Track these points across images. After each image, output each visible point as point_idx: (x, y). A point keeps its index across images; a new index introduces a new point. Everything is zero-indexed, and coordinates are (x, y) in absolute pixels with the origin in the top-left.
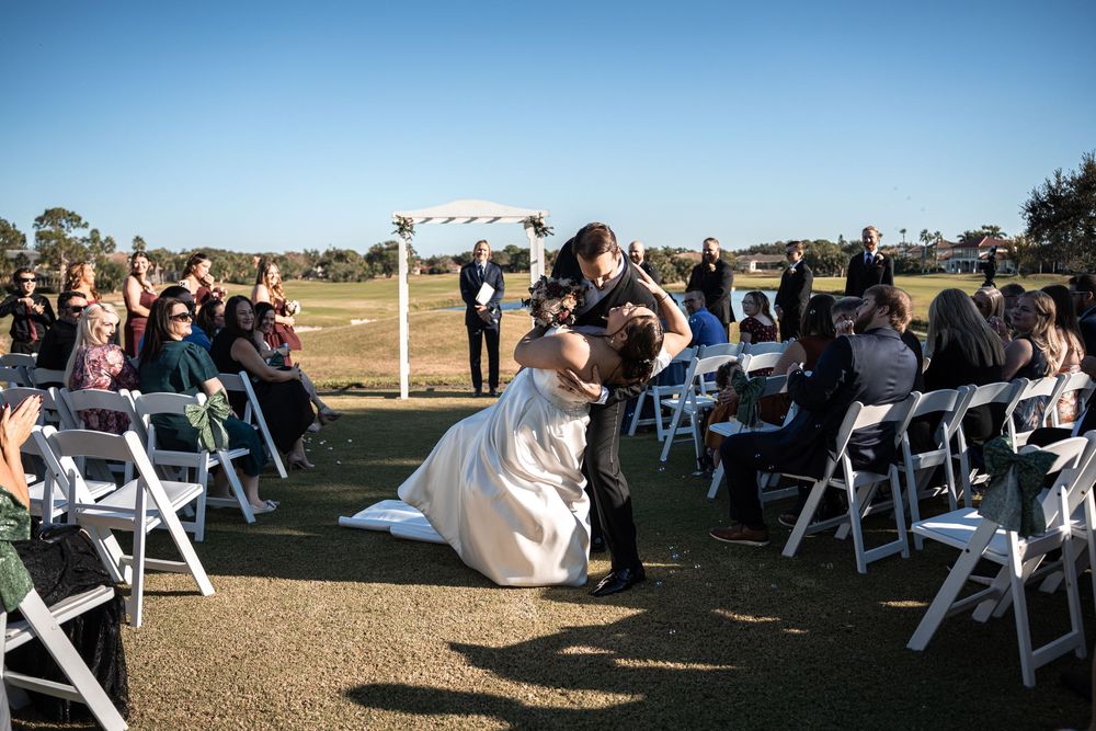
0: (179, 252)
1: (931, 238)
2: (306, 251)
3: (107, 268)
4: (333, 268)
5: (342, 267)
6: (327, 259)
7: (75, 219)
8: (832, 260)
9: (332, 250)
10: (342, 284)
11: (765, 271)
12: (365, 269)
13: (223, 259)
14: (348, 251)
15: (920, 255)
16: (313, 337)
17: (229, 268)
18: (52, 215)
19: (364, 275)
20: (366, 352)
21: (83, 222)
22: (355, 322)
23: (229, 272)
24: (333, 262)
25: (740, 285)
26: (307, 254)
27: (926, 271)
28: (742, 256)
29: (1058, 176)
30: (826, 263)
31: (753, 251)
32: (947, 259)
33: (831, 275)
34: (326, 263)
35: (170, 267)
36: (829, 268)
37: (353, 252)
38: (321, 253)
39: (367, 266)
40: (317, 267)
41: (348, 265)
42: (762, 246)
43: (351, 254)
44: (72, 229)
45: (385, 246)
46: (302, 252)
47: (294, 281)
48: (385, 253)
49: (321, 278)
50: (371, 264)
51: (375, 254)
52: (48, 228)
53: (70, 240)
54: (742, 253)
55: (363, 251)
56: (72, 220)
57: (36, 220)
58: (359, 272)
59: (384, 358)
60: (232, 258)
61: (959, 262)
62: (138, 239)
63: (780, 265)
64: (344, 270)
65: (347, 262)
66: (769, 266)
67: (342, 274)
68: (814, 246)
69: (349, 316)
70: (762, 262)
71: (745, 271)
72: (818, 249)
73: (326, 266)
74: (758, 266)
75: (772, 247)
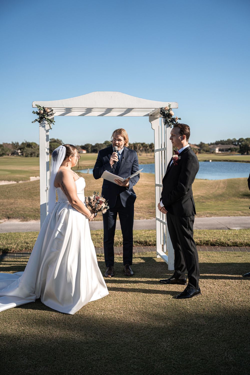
2: (13, 143)
4: (25, 150)
5: (30, 150)
6: (23, 146)
9: (25, 142)
10: (30, 158)
11: (223, 152)
14: (32, 143)
16: (7, 188)
20: (35, 197)
22: (32, 179)
24: (26, 148)
25: (213, 159)
26: (13, 144)
28: (212, 146)
31: (217, 143)
34: (22, 148)
37: (35, 143)
38: (20, 144)
40: (18, 150)
41: (33, 149)
42: (221, 141)
43: (34, 144)
46: (11, 143)
47: (7, 156)
49: (20, 155)
54: (212, 144)
63: (230, 149)
64: (31, 152)
65: (32, 148)
66: (224, 150)
67: (30, 153)
68: (246, 140)
69: (31, 175)
70: (221, 148)
71: (213, 152)
72: (248, 142)
73: (22, 150)
74: (219, 150)
75: (226, 141)
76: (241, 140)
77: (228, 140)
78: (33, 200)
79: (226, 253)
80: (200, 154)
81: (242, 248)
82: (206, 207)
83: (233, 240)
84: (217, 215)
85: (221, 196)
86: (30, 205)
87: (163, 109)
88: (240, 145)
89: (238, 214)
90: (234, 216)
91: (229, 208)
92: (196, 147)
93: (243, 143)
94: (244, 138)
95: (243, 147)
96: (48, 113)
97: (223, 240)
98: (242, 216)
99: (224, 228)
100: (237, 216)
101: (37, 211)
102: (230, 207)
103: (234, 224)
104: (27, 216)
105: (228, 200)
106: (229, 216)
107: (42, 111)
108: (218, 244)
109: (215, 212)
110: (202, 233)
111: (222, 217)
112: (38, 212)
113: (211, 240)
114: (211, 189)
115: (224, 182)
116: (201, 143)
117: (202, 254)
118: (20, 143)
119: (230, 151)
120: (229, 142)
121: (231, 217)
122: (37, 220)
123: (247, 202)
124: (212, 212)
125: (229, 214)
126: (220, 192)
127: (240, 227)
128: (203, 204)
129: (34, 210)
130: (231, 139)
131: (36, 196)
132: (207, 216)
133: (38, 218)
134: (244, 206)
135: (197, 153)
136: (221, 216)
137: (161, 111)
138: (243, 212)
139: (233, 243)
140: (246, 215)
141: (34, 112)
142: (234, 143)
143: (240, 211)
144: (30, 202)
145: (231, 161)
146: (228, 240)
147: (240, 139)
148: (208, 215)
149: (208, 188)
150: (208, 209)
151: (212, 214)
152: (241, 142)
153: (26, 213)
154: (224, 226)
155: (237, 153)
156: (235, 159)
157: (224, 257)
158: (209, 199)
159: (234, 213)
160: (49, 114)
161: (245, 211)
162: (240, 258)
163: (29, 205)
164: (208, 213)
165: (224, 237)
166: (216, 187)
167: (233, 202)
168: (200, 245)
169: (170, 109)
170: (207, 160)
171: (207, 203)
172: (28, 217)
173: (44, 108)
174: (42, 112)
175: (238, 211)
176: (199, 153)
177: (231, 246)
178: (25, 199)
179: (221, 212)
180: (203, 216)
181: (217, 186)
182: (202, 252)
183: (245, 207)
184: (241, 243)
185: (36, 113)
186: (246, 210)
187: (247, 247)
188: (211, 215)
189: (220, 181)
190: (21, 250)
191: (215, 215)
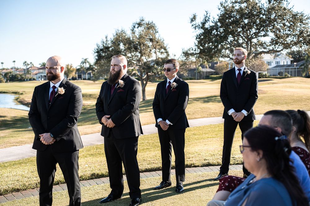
1: (28, 65)
15: (23, 73)
27: (27, 80)
29: (106, 38)
32: (36, 74)
61: (41, 76)
187: (14, 193)
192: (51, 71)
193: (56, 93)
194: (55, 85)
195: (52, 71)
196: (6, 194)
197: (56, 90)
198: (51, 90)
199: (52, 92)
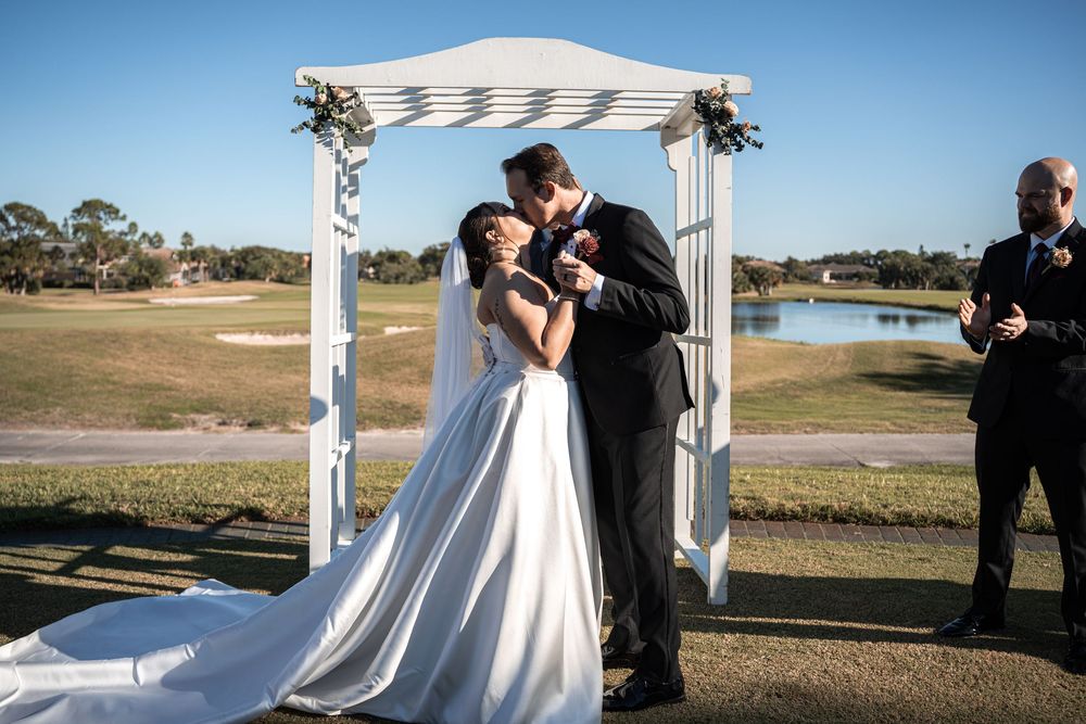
0: (228, 249)
3: (145, 264)
4: (384, 268)
5: (394, 268)
6: (379, 259)
7: (113, 211)
8: (917, 272)
9: (384, 250)
10: (393, 286)
11: (840, 282)
12: (418, 271)
13: (270, 256)
14: (400, 253)
17: (275, 267)
18: (90, 207)
19: (415, 277)
20: (389, 374)
21: (121, 214)
22: (390, 331)
23: (275, 270)
24: (386, 262)
25: (817, 296)
26: (358, 254)
28: (815, 266)
30: (909, 274)
31: (827, 261)
33: (915, 288)
34: (377, 264)
35: (215, 265)
36: (912, 279)
37: (406, 253)
39: (420, 267)
40: (368, 267)
41: (400, 267)
42: (836, 255)
43: (403, 255)
44: (110, 221)
45: (439, 248)
48: (438, 254)
49: (373, 279)
50: (423, 266)
51: (428, 255)
52: (85, 220)
53: (107, 233)
54: (814, 262)
55: (416, 253)
56: (110, 213)
57: (74, 211)
58: (411, 273)
59: (410, 382)
60: (279, 257)
62: (186, 235)
63: (855, 275)
64: (396, 271)
65: (399, 263)
66: (844, 277)
67: (394, 276)
68: (893, 256)
69: (387, 322)
70: (836, 272)
71: (818, 281)
72: (898, 260)
73: (377, 267)
74: (832, 277)
75: (847, 257)
76: (882, 256)
77: (852, 254)
78: (383, 380)
79: (883, 548)
80: (786, 285)
81: (927, 530)
82: (802, 410)
83: (899, 506)
84: (833, 429)
85: (840, 381)
86: (376, 393)
87: (704, 95)
88: (880, 268)
89: (883, 429)
90: (874, 432)
91: (861, 413)
92: (777, 268)
93: (887, 261)
94: (890, 250)
95: (886, 271)
96: (343, 101)
97: (869, 506)
98: (894, 432)
99: (849, 461)
100: (881, 432)
101: (390, 406)
102: (863, 410)
103: (874, 453)
104: (365, 418)
105: (856, 393)
106: (861, 433)
107: (324, 95)
108: (856, 516)
109: (825, 420)
110: (804, 481)
111: (844, 435)
112: (392, 409)
113: (836, 505)
114: (816, 364)
115: (847, 349)
116: (790, 258)
117: (811, 548)
118: (373, 253)
119: (856, 279)
120: (855, 258)
121: (866, 434)
122: (388, 428)
123: (901, 399)
124: (819, 421)
125: (861, 429)
126: (836, 372)
127: (890, 460)
128: (796, 400)
129: (383, 404)
130: (860, 251)
131: (390, 370)
132: (806, 432)
133: (391, 424)
134: (897, 408)
135: (781, 282)
136: (842, 431)
137: (697, 102)
138: (895, 424)
139: (899, 514)
140: (902, 430)
141: (298, 100)
142: (866, 261)
143: (888, 420)
144: (376, 386)
145: (858, 302)
146: (885, 506)
147: (880, 252)
148: (808, 429)
149: (808, 361)
150: (808, 413)
151: (819, 425)
152: (881, 259)
153: (364, 410)
154: (849, 458)
155: (873, 285)
156: (868, 298)
157: (878, 562)
158: (810, 389)
159: (872, 425)
160: (345, 105)
161: (898, 421)
162: (927, 564)
163: (372, 391)
164: (808, 424)
165: (869, 495)
166: (826, 361)
167: (868, 397)
168: (804, 520)
169: (725, 94)
170: (804, 297)
171: (806, 399)
172: (367, 422)
173: (329, 88)
174: (323, 98)
175: (884, 419)
176: (785, 281)
177: (892, 524)
178: (365, 377)
179: (841, 421)
180: (796, 432)
181: (830, 359)
182: (809, 542)
183: (898, 412)
184: (922, 516)
185: (305, 103)
186: (901, 418)
187: (940, 529)
188: (817, 428)
189: (838, 347)
190: (287, 515)
191: (827, 428)
192: (1031, 205)
193: (1047, 262)
194: (1045, 242)
195: (1036, 204)
196: (922, 526)
197: (1046, 255)
198: (1031, 257)
199: (1035, 263)
